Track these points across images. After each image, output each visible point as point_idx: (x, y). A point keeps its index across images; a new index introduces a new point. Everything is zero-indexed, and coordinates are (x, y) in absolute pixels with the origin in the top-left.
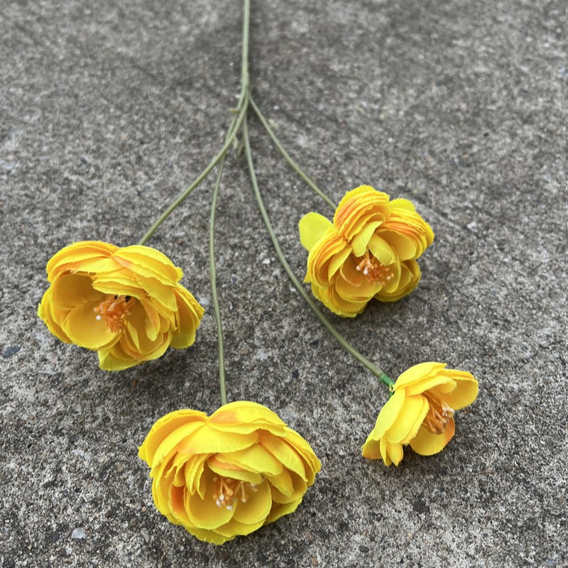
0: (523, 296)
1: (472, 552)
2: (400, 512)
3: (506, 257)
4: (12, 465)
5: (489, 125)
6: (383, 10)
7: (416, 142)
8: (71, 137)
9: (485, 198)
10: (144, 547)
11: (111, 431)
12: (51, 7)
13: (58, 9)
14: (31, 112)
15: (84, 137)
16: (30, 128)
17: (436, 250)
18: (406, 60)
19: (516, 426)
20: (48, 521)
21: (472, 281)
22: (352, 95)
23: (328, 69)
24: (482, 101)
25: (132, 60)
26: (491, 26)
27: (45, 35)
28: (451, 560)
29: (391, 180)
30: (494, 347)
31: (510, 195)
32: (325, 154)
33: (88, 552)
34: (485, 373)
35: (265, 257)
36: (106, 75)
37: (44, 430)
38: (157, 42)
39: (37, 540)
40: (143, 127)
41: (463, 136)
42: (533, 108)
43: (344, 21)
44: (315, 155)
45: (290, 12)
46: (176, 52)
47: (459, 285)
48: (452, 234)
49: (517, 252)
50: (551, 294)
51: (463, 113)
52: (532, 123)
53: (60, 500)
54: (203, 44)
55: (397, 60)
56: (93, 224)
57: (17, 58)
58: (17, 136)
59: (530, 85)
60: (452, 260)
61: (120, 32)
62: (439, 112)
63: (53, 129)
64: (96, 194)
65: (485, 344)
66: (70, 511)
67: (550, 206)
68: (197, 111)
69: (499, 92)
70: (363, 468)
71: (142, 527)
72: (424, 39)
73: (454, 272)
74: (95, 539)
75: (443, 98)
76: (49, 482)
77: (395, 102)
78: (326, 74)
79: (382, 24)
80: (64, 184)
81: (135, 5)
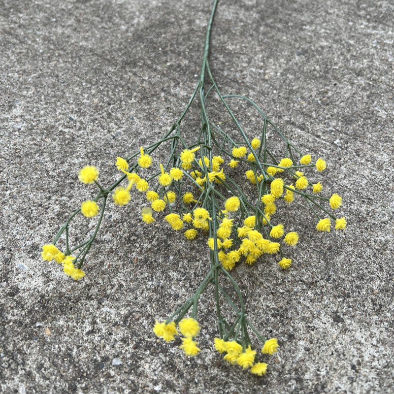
0: (377, 183)
1: (375, 343)
2: (325, 323)
3: (362, 159)
4: (61, 322)
5: (335, 78)
6: (254, 9)
7: (291, 92)
8: (59, 104)
9: (342, 124)
10: (163, 365)
11: (125, 293)
12: (27, 17)
13: (32, 19)
14: (27, 89)
15: (68, 103)
16: (28, 99)
18: (275, 40)
19: (387, 263)
20: (94, 356)
21: (343, 176)
22: (245, 65)
23: (226, 49)
24: (329, 64)
25: (91, 50)
27: (26, 36)
28: (363, 349)
29: (280, 117)
30: (365, 216)
31: (357, 121)
32: (233, 103)
33: (125, 373)
34: (362, 232)
36: (75, 61)
37: (79, 298)
38: (107, 37)
39: (89, 369)
40: (108, 93)
41: (321, 86)
42: (361, 66)
43: (230, 18)
45: (193, 13)
46: (121, 44)
47: (336, 179)
48: (326, 148)
49: (368, 156)
51: (318, 72)
52: (363, 75)
53: (100, 341)
54: (138, 37)
55: (268, 40)
56: (86, 160)
57: (9, 53)
58: (20, 105)
59: (357, 52)
61: (79, 32)
62: (303, 72)
63: (45, 99)
64: (84, 140)
65: (359, 215)
66: (108, 347)
67: (383, 126)
68: (143, 81)
69: (338, 57)
70: (297, 299)
71: (160, 352)
72: (284, 26)
73: (332, 172)
74: (129, 363)
75: (304, 63)
76: (90, 331)
77: (274, 67)
78: (225, 52)
79: (255, 18)
80: (60, 135)
81: (86, 13)
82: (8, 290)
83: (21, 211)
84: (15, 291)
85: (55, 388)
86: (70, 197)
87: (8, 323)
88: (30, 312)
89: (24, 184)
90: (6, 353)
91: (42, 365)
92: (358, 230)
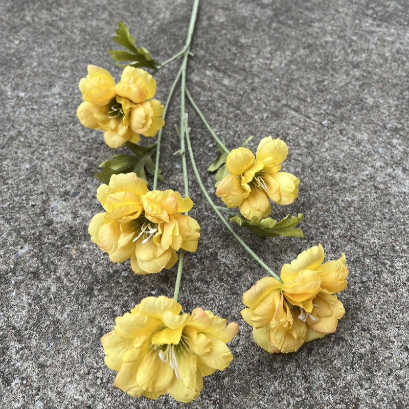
0: (353, 156)
2: (290, 257)
3: (344, 137)
4: (85, 246)
5: (334, 69)
6: (270, 7)
7: (292, 80)
9: (332, 108)
12: (67, 11)
13: (71, 13)
14: (65, 72)
16: (65, 81)
17: (305, 135)
18: (285, 35)
19: (350, 217)
20: (108, 269)
21: (325, 150)
22: (254, 56)
23: (239, 42)
24: (330, 57)
26: (335, 14)
27: (66, 27)
29: (279, 101)
30: (338, 181)
31: (346, 106)
32: (240, 88)
33: (131, 281)
34: (333, 193)
35: (210, 143)
36: (107, 50)
38: (135, 30)
39: (103, 278)
41: (319, 76)
42: (359, 59)
43: (246, 14)
44: (234, 89)
45: (213, 10)
46: (146, 36)
47: (318, 152)
48: (314, 127)
49: (350, 135)
50: (369, 155)
51: (319, 64)
52: (359, 68)
54: (163, 30)
55: (279, 36)
58: (58, 85)
59: (357, 47)
60: (314, 140)
61: (111, 25)
62: (305, 64)
65: (332, 180)
67: (368, 111)
69: (340, 51)
70: (270, 239)
72: (295, 23)
73: (315, 146)
74: (134, 275)
75: (307, 56)
77: (279, 59)
78: (237, 45)
79: (269, 15)
81: (118, 9)
82: (45, 222)
83: (57, 166)
84: (50, 223)
85: (78, 288)
86: (97, 158)
87: (45, 244)
88: (61, 238)
89: (60, 146)
90: (43, 264)
91: (69, 273)
92: (330, 191)
